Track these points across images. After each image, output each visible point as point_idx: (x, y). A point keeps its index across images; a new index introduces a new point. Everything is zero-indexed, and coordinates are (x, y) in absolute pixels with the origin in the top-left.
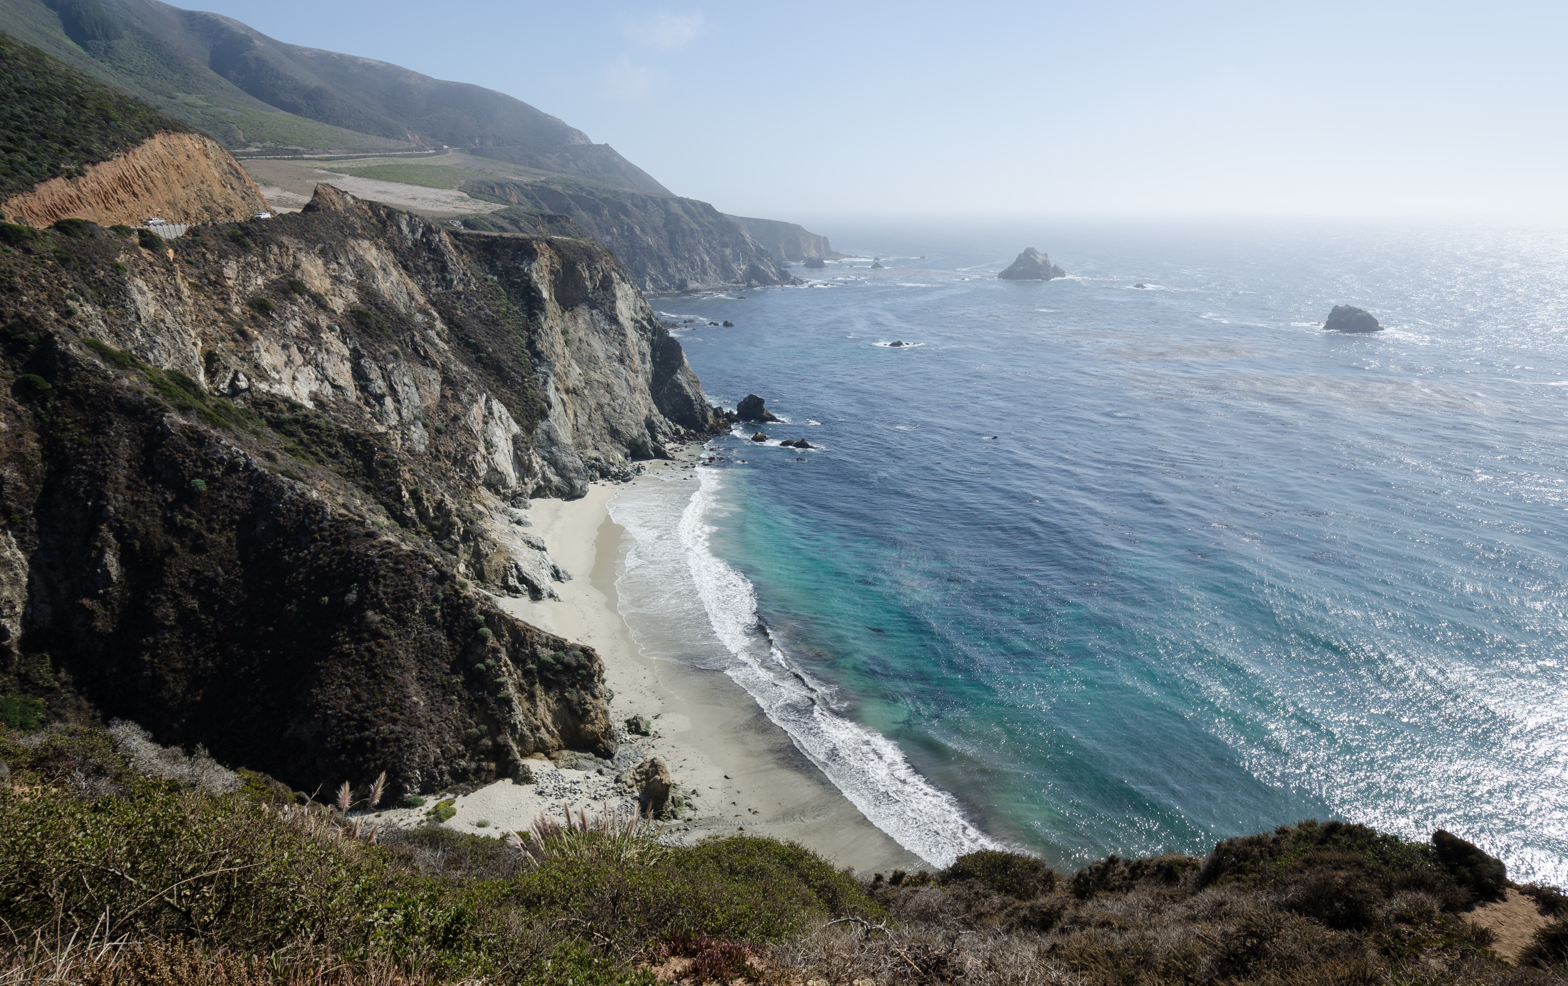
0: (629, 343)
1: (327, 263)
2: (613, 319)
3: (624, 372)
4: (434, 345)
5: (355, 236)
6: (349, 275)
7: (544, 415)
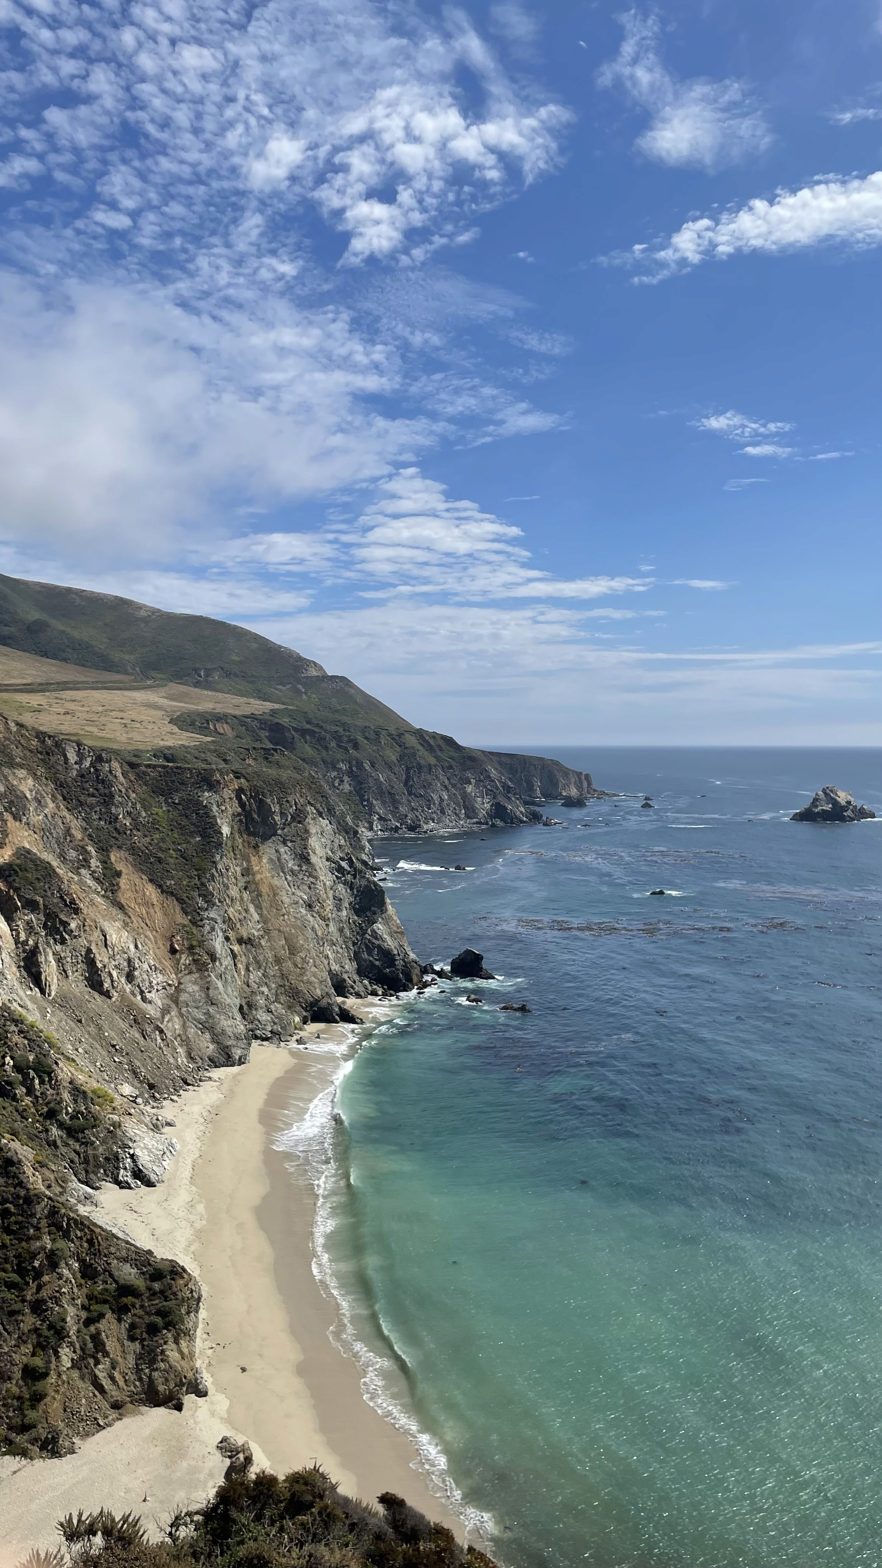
0: (320, 886)
3: (311, 919)
5: (12, 765)
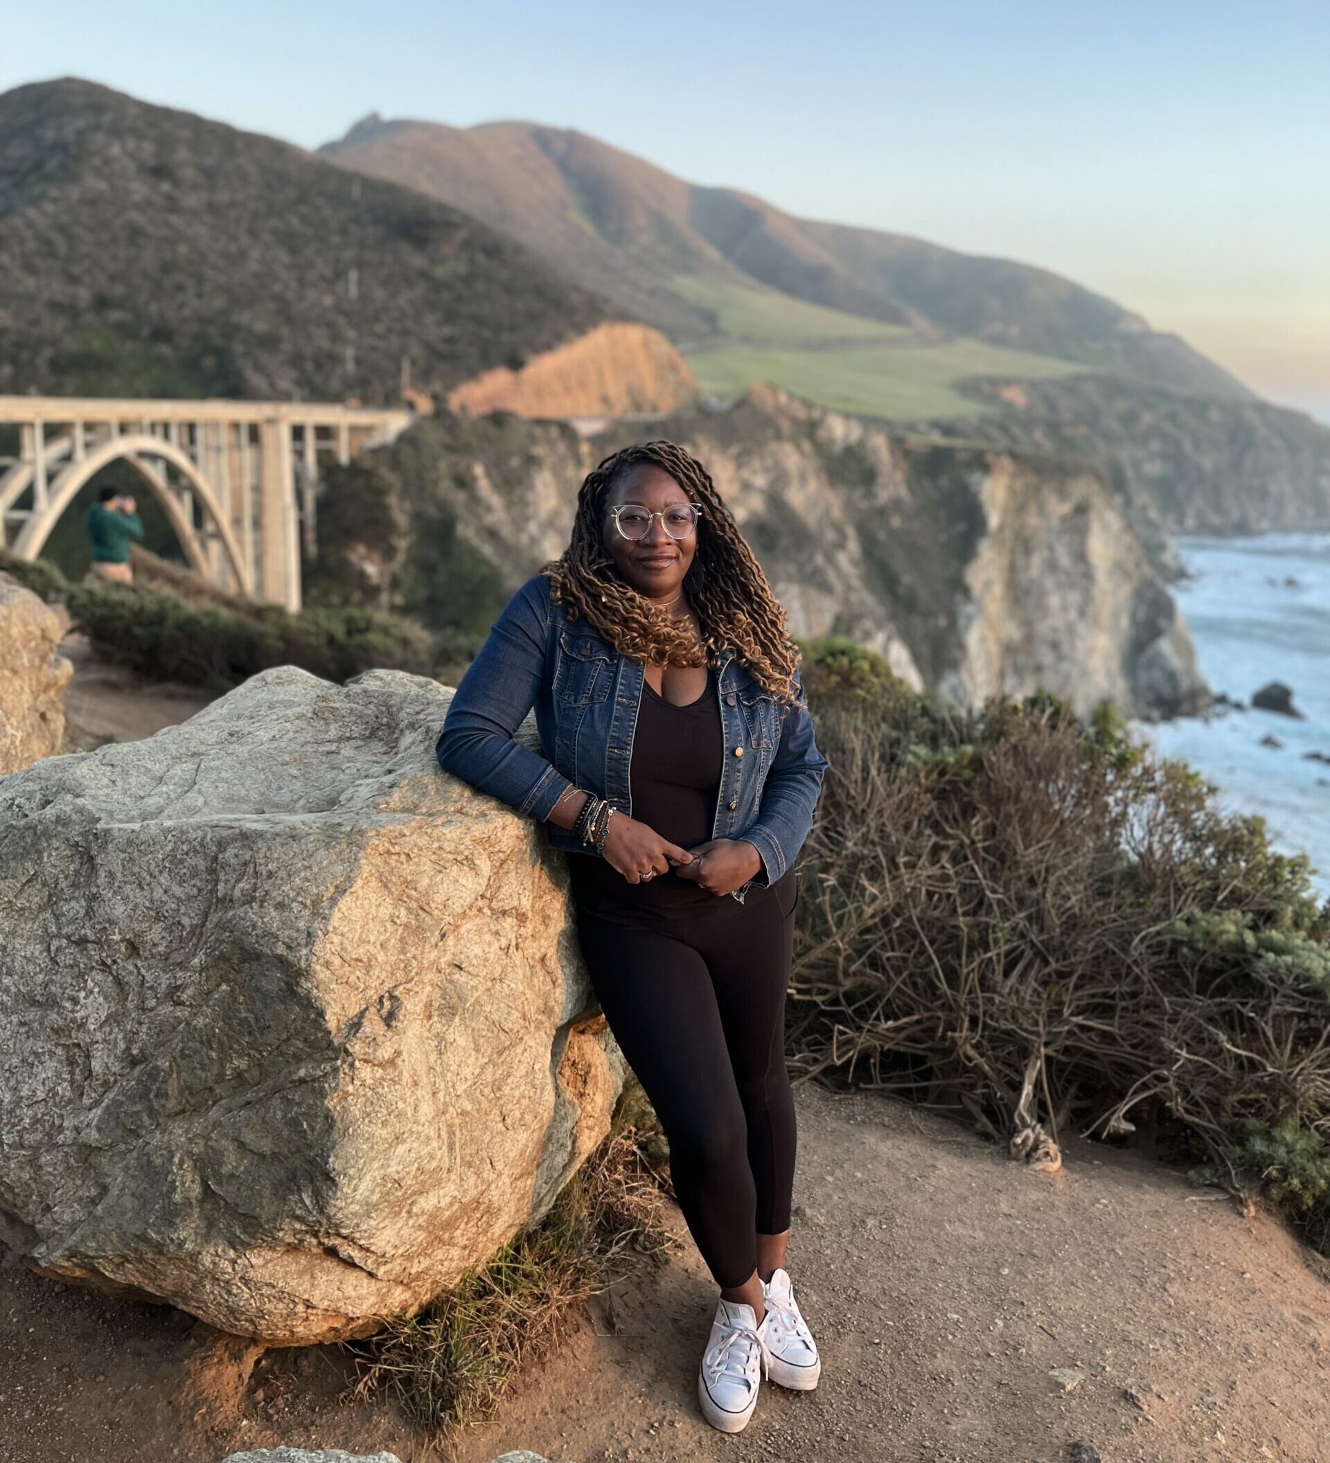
0: (1097, 591)
1: (739, 466)
2: (1081, 556)
4: (837, 569)
5: (779, 436)
6: (760, 481)
7: (955, 665)
